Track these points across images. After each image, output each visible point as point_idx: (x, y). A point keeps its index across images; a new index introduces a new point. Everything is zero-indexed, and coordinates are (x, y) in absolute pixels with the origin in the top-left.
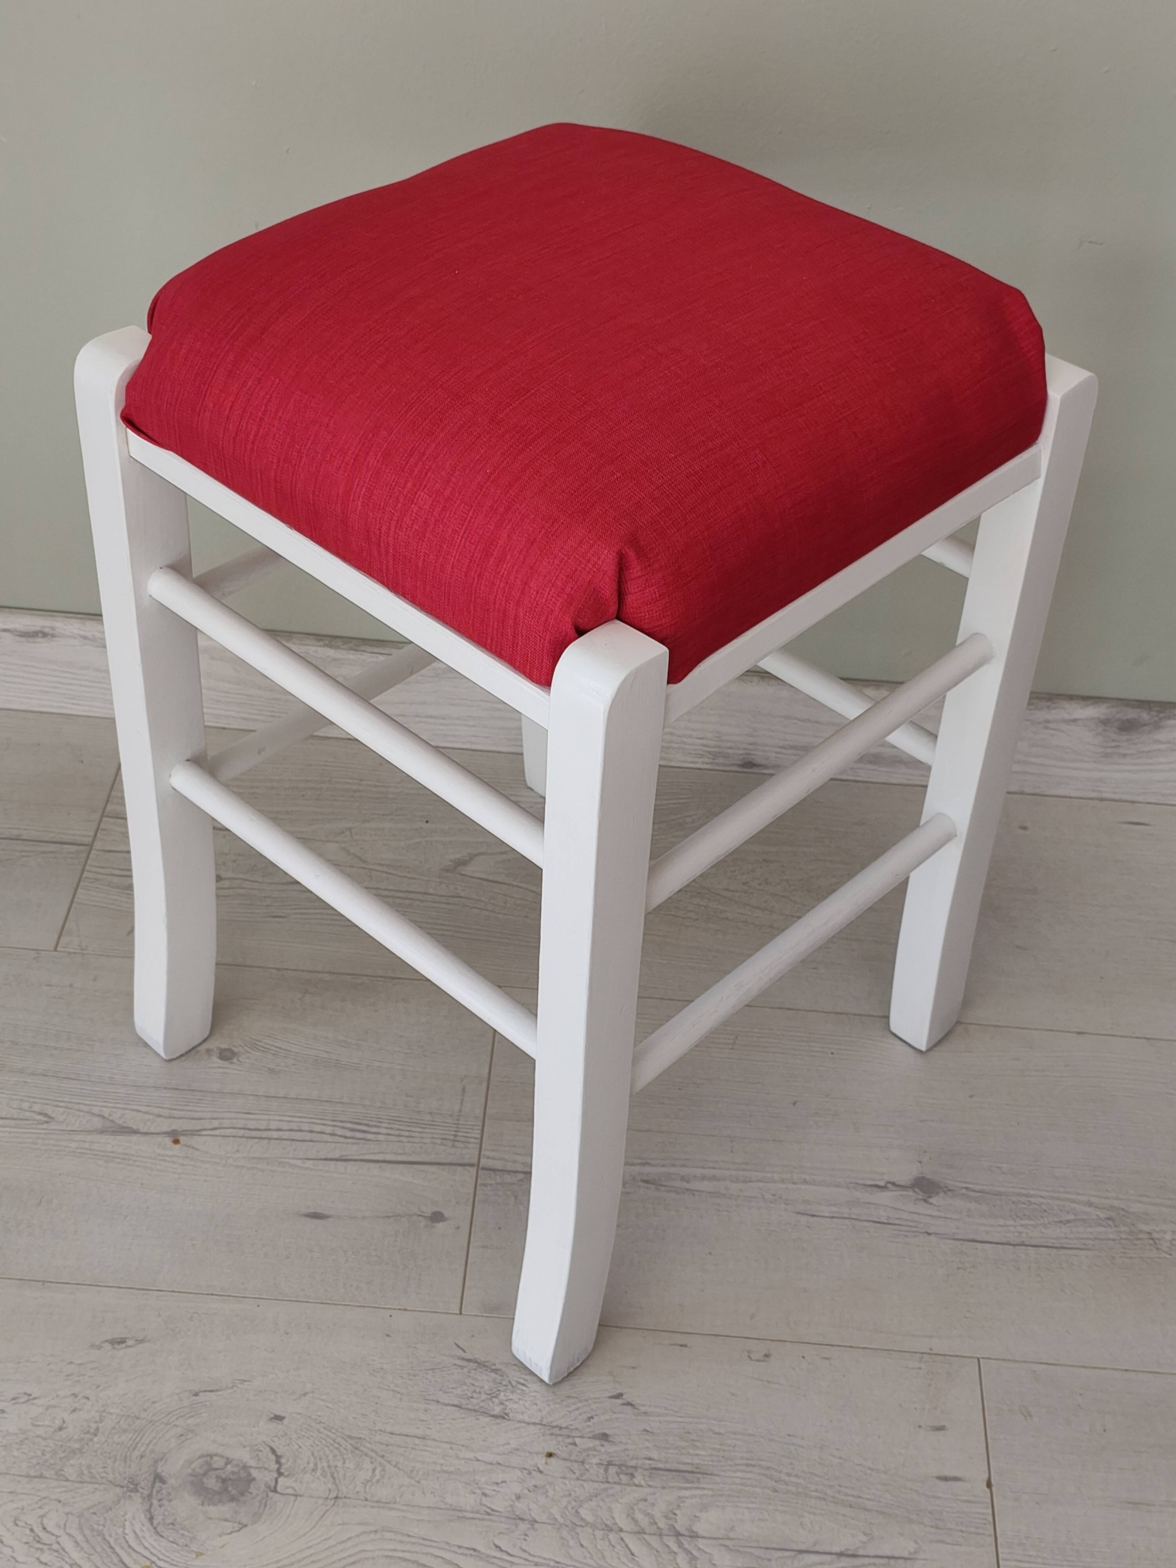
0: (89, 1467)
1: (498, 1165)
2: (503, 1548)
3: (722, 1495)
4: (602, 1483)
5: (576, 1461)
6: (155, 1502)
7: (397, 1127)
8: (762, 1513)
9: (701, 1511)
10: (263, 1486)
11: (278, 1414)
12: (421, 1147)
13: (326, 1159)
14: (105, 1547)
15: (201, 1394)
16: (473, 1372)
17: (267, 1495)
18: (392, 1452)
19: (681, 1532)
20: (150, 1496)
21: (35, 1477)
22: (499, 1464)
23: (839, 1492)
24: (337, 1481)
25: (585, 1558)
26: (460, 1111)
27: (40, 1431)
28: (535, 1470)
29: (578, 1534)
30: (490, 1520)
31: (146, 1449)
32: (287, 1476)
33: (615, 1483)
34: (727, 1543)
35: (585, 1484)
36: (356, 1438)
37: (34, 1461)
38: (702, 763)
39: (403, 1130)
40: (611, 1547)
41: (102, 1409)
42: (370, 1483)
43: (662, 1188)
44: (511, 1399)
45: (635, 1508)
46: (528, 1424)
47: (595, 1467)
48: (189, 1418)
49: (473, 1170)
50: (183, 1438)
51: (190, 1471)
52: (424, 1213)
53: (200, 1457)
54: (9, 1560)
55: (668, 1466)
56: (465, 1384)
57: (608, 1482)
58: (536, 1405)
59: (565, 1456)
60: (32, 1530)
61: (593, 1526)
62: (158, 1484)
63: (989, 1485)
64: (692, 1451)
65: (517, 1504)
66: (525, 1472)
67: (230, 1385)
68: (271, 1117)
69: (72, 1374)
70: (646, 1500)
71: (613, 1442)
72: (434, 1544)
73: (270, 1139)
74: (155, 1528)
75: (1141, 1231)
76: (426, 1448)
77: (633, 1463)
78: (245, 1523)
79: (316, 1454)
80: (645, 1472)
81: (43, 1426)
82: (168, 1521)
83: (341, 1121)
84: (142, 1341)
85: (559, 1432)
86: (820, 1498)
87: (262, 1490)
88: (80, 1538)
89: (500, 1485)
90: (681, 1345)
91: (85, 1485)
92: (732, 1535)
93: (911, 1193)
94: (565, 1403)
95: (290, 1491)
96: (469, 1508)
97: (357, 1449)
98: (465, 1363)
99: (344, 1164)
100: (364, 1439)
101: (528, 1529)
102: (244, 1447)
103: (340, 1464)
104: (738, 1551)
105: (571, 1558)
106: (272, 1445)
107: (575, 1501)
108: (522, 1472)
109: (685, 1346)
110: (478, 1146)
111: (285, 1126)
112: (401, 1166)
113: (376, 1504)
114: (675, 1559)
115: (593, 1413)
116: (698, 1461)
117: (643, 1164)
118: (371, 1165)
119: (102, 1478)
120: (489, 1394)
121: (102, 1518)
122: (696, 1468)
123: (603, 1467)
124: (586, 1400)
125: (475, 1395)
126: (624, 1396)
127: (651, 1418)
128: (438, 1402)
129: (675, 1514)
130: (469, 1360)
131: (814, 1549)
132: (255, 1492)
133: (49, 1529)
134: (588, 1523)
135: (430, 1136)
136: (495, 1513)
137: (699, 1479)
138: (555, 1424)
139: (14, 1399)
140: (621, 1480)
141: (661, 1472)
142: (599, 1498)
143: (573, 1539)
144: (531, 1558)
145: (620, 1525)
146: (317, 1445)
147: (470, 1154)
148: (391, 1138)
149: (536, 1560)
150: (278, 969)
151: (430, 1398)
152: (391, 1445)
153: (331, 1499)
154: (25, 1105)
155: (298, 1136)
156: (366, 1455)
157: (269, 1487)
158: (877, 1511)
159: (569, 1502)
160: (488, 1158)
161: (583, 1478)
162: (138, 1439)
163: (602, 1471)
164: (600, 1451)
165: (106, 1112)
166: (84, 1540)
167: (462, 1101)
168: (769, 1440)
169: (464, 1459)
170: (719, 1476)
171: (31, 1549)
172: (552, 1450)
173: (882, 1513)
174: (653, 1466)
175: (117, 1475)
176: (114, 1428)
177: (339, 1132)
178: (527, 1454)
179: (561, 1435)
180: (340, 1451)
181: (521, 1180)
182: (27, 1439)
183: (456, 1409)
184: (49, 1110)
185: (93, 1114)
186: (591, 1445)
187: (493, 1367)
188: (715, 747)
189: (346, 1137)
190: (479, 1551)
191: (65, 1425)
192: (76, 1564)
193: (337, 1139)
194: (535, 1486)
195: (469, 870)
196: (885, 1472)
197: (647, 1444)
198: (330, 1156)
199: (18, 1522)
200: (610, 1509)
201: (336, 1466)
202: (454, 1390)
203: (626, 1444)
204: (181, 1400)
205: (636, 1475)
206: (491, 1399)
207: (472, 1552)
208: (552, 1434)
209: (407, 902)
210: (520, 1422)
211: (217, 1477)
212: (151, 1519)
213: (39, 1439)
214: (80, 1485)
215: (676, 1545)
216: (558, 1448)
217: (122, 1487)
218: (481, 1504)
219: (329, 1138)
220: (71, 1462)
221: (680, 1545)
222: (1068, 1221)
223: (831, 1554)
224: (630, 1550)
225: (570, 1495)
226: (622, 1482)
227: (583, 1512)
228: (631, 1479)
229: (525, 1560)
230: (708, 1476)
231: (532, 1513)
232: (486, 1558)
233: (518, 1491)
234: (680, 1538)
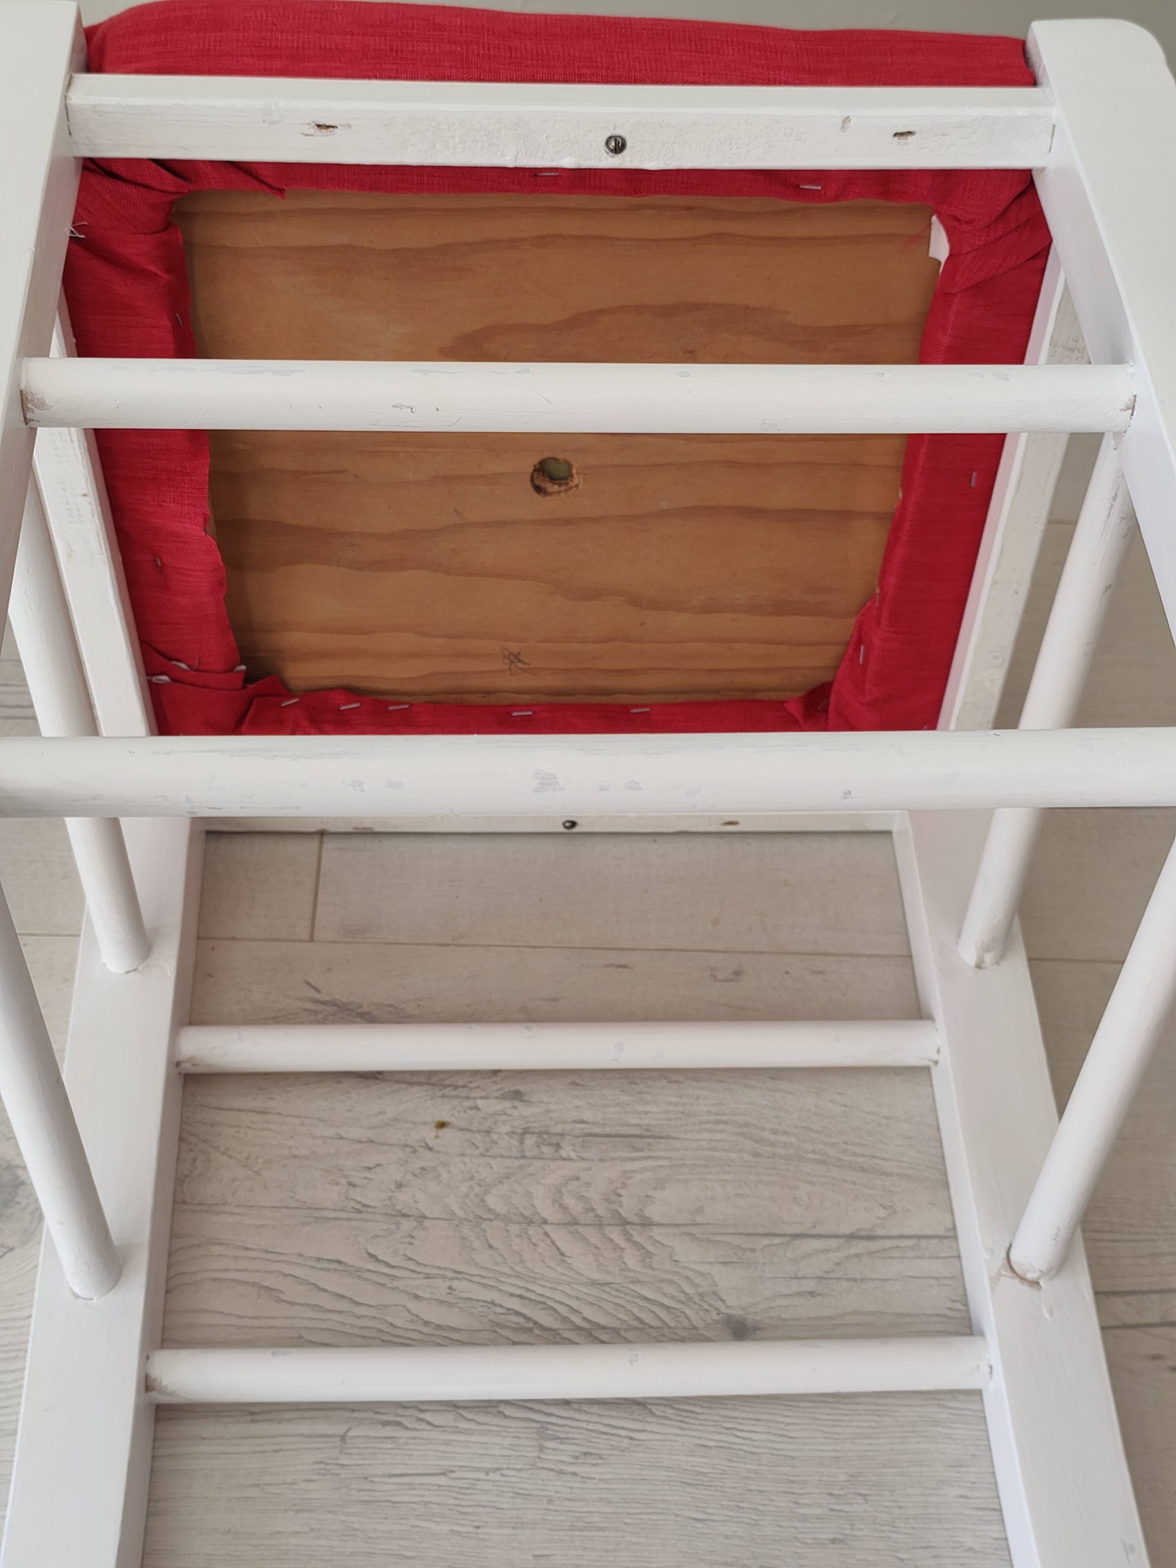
2: (380, 1258)
3: (683, 1165)
4: (517, 1158)
5: (479, 1131)
8: (740, 1187)
9: (655, 1189)
16: (331, 1017)
18: (219, 1135)
19: (630, 1220)
22: (371, 1141)
23: (845, 1151)
25: (496, 1263)
28: (421, 1147)
29: (484, 1230)
30: (361, 1219)
33: (533, 1158)
34: (693, 1230)
35: (492, 1162)
40: (532, 1246)
42: (188, 1179)
45: (563, 1190)
46: (410, 1084)
47: (506, 1137)
55: (608, 1130)
57: (524, 1157)
59: (463, 1124)
61: (506, 1219)
64: (640, 1108)
65: (397, 1195)
66: (408, 1150)
71: (530, 1102)
72: (281, 1258)
76: (267, 1126)
77: (559, 1129)
78: (11, 1245)
80: (575, 1141)
85: (454, 1093)
86: (819, 1162)
89: (372, 1171)
90: (620, 966)
92: (699, 1219)
96: (330, 1205)
98: (320, 1007)
101: (415, 1228)
104: (709, 1240)
105: (477, 1265)
107: (480, 1186)
108: (405, 1151)
109: (625, 966)
114: (621, 1257)
116: (646, 1122)
122: (646, 1130)
123: (517, 1137)
129: (620, 1195)
130: (325, 1003)
131: (814, 1232)
134: (498, 1215)
136: (369, 1210)
137: (650, 1144)
140: (542, 1152)
141: (598, 1139)
142: (514, 1179)
143: (478, 1238)
144: (419, 1269)
145: (544, 1215)
149: (427, 1270)
152: (218, 1125)
158: (898, 1175)
159: (471, 1188)
161: (488, 1154)
163: (515, 1142)
164: (512, 1115)
169: (321, 1137)
170: (679, 1139)
172: (445, 1118)
173: (907, 1177)
174: (587, 1131)
178: (410, 1126)
179: (457, 1097)
186: (499, 1108)
187: (359, 1011)
190: (345, 1264)
194: (423, 1169)
197: (577, 1102)
200: (529, 1194)
203: (548, 1103)
205: (563, 1144)
207: (336, 1266)
208: (443, 1096)
215: (623, 1237)
216: (453, 1115)
218: (347, 1198)
221: (628, 1237)
223: (837, 1236)
224: (558, 1249)
225: (472, 1178)
226: (544, 1156)
227: (492, 1201)
228: (557, 1151)
229: (412, 1271)
230: (664, 1141)
231: (419, 1206)
232: (358, 1273)
233: (398, 1177)
234: (628, 1227)
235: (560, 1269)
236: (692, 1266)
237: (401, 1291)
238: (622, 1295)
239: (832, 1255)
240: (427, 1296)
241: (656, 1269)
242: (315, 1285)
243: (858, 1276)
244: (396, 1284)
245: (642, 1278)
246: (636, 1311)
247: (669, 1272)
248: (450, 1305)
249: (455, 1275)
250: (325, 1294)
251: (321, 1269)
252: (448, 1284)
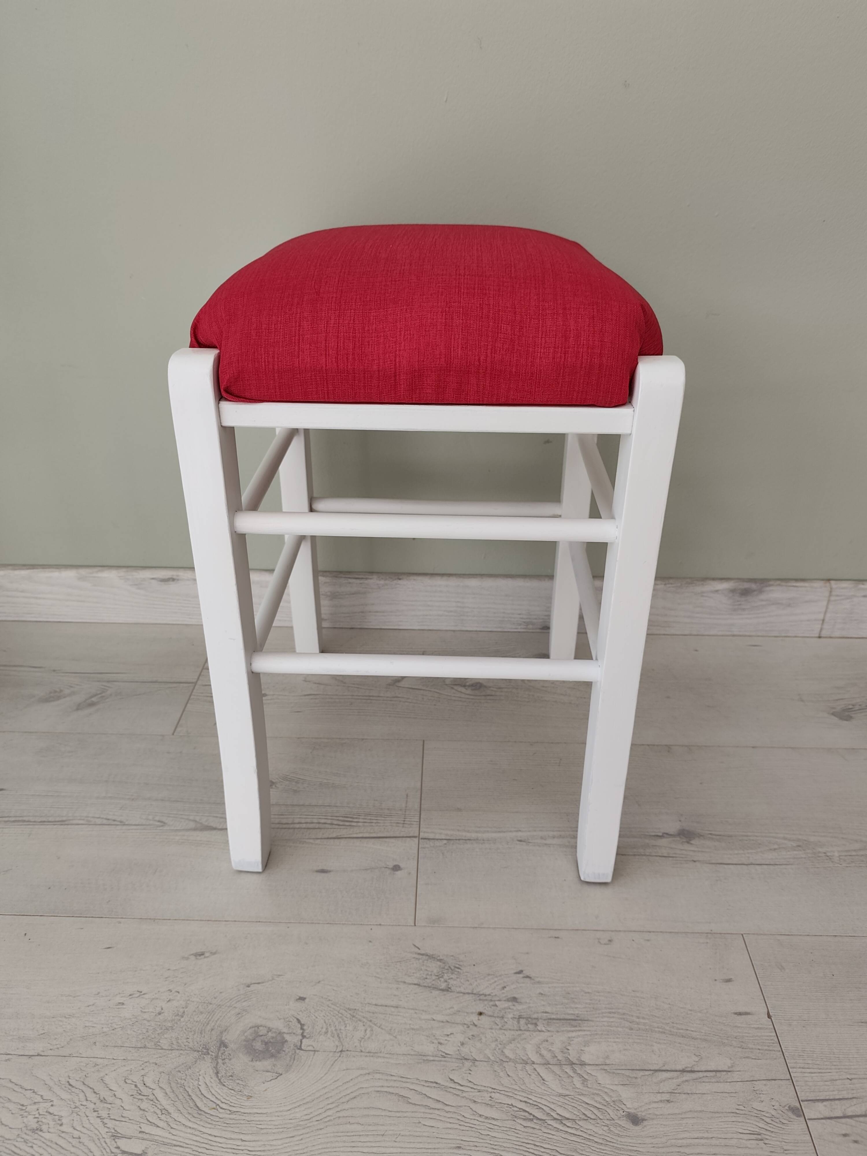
0: (177, 1039)
1: (431, 836)
2: (455, 1081)
3: (597, 1034)
4: (517, 1030)
5: (498, 1017)
6: (220, 1061)
7: (369, 818)
8: (625, 1045)
9: (585, 1046)
10: (292, 1045)
11: (302, 996)
12: (384, 829)
13: (328, 838)
14: (185, 1095)
15: (252, 986)
16: (426, 962)
17: (295, 1052)
18: (377, 1018)
19: (574, 1062)
20: (217, 1057)
21: (141, 1048)
22: (448, 1022)
23: (673, 1027)
24: (342, 1040)
25: (512, 1084)
26: (406, 807)
27: (146, 1016)
28: (471, 1024)
29: (505, 1067)
30: (445, 1061)
31: (215, 1024)
32: (307, 1038)
33: (525, 1030)
34: (606, 1067)
35: (505, 1032)
36: (352, 1009)
37: (141, 1037)
38: (521, 628)
39: (372, 819)
40: (529, 1075)
41: (187, 999)
42: (363, 1040)
43: (531, 844)
44: (452, 978)
45: (541, 1046)
46: (464, 993)
47: (511, 1020)
48: (244, 1001)
49: (416, 840)
50: (240, 1015)
51: (243, 1038)
52: (388, 865)
53: (250, 1028)
54: (119, 1109)
55: (558, 1017)
56: (421, 970)
57: (520, 1030)
58: (468, 981)
59: (490, 1013)
60: (136, 1086)
61: (515, 1061)
62: (222, 1049)
63: (769, 1016)
64: (573, 1006)
65: (462, 1048)
66: (465, 1026)
67: (271, 978)
68: (295, 817)
69: (169, 977)
70: (547, 1041)
71: (520, 1002)
72: (408, 1080)
73: (294, 828)
74: (220, 1080)
75: (819, 852)
76: (399, 1014)
77: (535, 1016)
78: (280, 1073)
79: (327, 1021)
80: (544, 1022)
81: (148, 1012)
82: (228, 1074)
83: (336, 817)
84: (215, 953)
85: (485, 998)
86: (662, 1032)
87: (292, 1048)
88: (168, 1090)
89: (449, 1036)
90: (556, 937)
91: (174, 1051)
92: (608, 1062)
93: (678, 839)
94: (486, 979)
95: (311, 1048)
96: (430, 1053)
97: (353, 1016)
98: (420, 957)
99: (339, 840)
100: (358, 1010)
101: (471, 1066)
102: (280, 1019)
103: (343, 1028)
104: (614, 1073)
105: (503, 1085)
106: (298, 1017)
107: (501, 1044)
108: (464, 1027)
109: (558, 938)
110: (418, 826)
111: (303, 821)
112: (373, 840)
113: (368, 1054)
114: (572, 1082)
115: (505, 985)
116: (577, 1012)
117: (517, 831)
118: (355, 840)
119: (185, 1046)
120: (437, 976)
121: (184, 1075)
122: (577, 1017)
123: (516, 1020)
124: (500, 976)
125: (428, 977)
126: (524, 972)
127: (543, 985)
128: (405, 982)
129: (568, 1049)
130: (422, 955)
131: (664, 1068)
132: (287, 1050)
133: (147, 1085)
134: (511, 1059)
135: (389, 821)
136: (449, 1056)
137: (579, 1024)
138: (481, 993)
139: (130, 995)
140: (529, 1028)
141: (554, 1021)
142: (517, 1041)
143: (502, 1071)
144: (475, 1087)
145: (532, 1059)
146: (328, 1016)
147: (414, 831)
148: (366, 824)
149: (479, 1088)
150: (298, 738)
151: (400, 980)
152: (376, 1013)
153: (338, 1052)
154: (150, 817)
155: (311, 826)
156: (360, 1021)
157: (296, 1046)
158: (701, 1039)
159: (497, 1045)
160: (424, 832)
161: (504, 1028)
162: (210, 1018)
163: (515, 1022)
164: (513, 1009)
165: (197, 818)
166: (172, 1091)
167: (407, 801)
168: (622, 995)
169: (425, 1020)
170: (593, 1021)
171: (135, 1099)
172: (482, 1010)
173: (705, 1040)
174: (549, 1017)
175: (195, 1043)
176: (195, 1011)
177: (335, 822)
178: (466, 1014)
179: (486, 1000)
180: (343, 1019)
181: (445, 844)
182: (137, 1021)
183: (417, 986)
184: (164, 819)
185: (190, 820)
186: (506, 1005)
187: (438, 958)
188: (527, 619)
189: (339, 825)
190: (439, 1084)
191: (162, 1011)
192: (164, 1109)
193: (334, 826)
194: (473, 1036)
195: (400, 684)
196: (700, 1012)
197: (543, 1003)
198: (330, 836)
199: (127, 1080)
200: (524, 1049)
201: (340, 1029)
202: (415, 975)
203: (529, 1003)
204: (239, 990)
205: (538, 1024)
206: (439, 978)
207: (434, 1085)
208: (480, 1000)
209: (369, 701)
210: (458, 993)
211: (262, 1041)
212: (217, 1073)
213: (145, 1022)
214: (170, 1052)
215: (572, 1071)
216: (485, 1009)
217: (198, 1051)
218: (438, 1050)
219: (330, 826)
220: (165, 1036)
221: (575, 1071)
222: (775, 849)
223: (676, 1071)
224: (541, 1077)
225: (497, 1040)
226: (530, 1029)
227: (507, 1052)
228: (536, 1027)
229: (471, 1088)
230: (586, 1022)
231: (473, 1054)
232: (445, 1089)
233: (462, 1039)
234: (573, 1066)
235: (543, 1088)
236: (608, 1086)
237: (467, 1099)
238: (575, 1102)
239: (674, 1081)
240: (480, 1101)
241: (590, 1088)
242: (425, 1094)
243: (689, 1092)
244: (464, 1094)
245: (584, 1093)
246: (583, 1110)
247: (596, 1089)
248: (491, 1106)
249: (493, 1090)
250: (431, 1100)
251: (428, 1086)
252: (489, 1095)
